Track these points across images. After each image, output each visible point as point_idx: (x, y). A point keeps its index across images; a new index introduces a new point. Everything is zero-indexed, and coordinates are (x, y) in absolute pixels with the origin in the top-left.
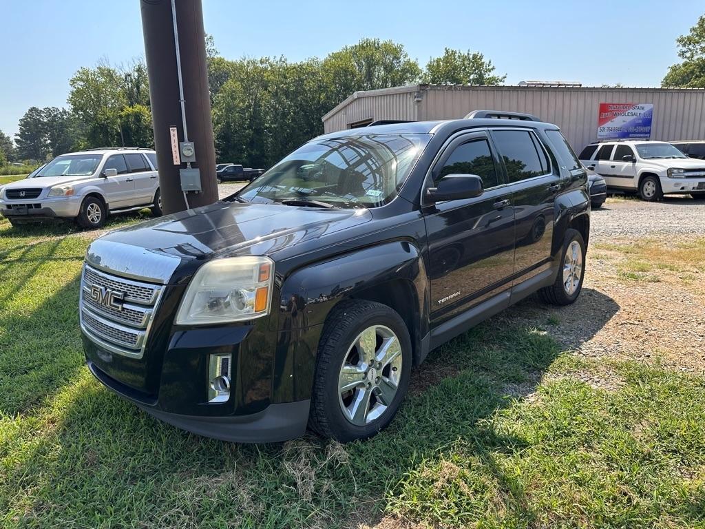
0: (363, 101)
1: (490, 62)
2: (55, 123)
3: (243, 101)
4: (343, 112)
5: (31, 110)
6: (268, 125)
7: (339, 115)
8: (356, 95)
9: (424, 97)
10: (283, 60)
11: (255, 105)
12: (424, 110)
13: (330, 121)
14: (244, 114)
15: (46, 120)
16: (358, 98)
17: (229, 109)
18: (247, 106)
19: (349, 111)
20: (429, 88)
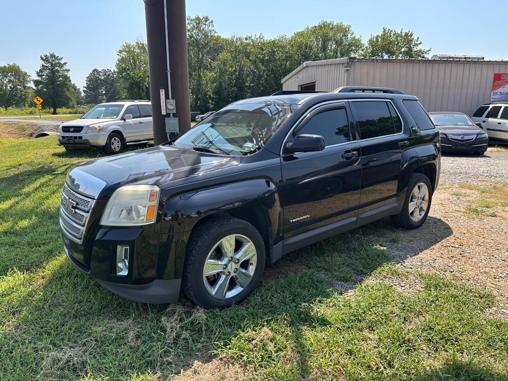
0: (310, 69)
1: (418, 38)
2: (108, 80)
3: (232, 67)
4: (296, 76)
5: (94, 71)
6: (248, 84)
7: (293, 78)
8: (305, 64)
9: (353, 67)
10: (261, 37)
11: (240, 70)
12: (351, 76)
13: (287, 83)
14: (232, 76)
15: (103, 78)
16: (307, 67)
17: (222, 73)
18: (234, 70)
19: (300, 76)
20: (357, 60)
